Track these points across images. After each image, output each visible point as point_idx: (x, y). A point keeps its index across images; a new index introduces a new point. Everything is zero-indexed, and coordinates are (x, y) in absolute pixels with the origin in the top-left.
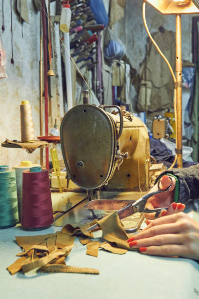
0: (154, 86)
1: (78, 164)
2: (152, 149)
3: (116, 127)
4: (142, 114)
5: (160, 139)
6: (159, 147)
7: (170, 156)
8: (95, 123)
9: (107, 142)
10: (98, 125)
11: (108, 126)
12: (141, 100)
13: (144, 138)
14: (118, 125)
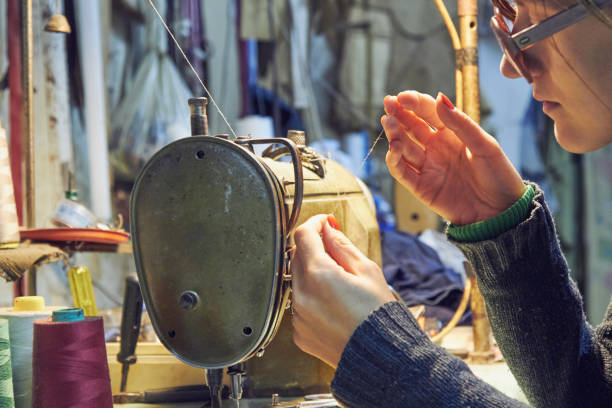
0: (399, 32)
1: (186, 298)
2: (392, 269)
3: (285, 197)
4: (357, 142)
5: (419, 234)
6: (414, 262)
7: (450, 288)
8: (230, 187)
9: (262, 237)
10: (237, 190)
11: (265, 195)
12: (349, 84)
13: (362, 230)
14: (290, 190)
